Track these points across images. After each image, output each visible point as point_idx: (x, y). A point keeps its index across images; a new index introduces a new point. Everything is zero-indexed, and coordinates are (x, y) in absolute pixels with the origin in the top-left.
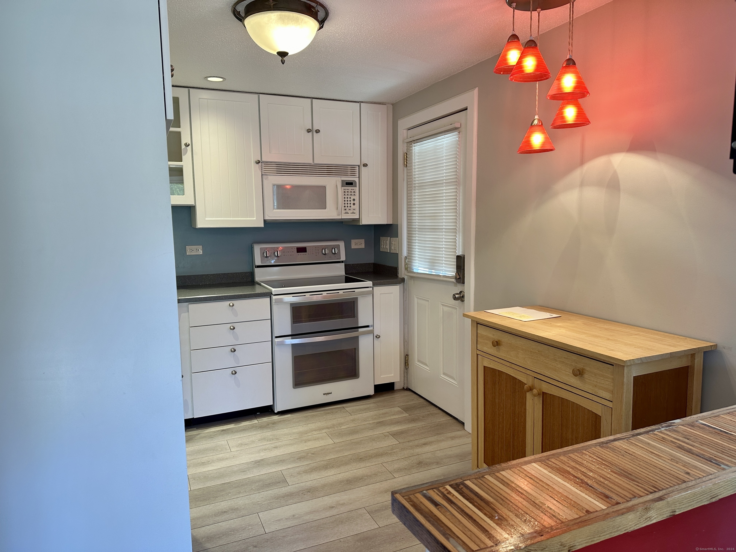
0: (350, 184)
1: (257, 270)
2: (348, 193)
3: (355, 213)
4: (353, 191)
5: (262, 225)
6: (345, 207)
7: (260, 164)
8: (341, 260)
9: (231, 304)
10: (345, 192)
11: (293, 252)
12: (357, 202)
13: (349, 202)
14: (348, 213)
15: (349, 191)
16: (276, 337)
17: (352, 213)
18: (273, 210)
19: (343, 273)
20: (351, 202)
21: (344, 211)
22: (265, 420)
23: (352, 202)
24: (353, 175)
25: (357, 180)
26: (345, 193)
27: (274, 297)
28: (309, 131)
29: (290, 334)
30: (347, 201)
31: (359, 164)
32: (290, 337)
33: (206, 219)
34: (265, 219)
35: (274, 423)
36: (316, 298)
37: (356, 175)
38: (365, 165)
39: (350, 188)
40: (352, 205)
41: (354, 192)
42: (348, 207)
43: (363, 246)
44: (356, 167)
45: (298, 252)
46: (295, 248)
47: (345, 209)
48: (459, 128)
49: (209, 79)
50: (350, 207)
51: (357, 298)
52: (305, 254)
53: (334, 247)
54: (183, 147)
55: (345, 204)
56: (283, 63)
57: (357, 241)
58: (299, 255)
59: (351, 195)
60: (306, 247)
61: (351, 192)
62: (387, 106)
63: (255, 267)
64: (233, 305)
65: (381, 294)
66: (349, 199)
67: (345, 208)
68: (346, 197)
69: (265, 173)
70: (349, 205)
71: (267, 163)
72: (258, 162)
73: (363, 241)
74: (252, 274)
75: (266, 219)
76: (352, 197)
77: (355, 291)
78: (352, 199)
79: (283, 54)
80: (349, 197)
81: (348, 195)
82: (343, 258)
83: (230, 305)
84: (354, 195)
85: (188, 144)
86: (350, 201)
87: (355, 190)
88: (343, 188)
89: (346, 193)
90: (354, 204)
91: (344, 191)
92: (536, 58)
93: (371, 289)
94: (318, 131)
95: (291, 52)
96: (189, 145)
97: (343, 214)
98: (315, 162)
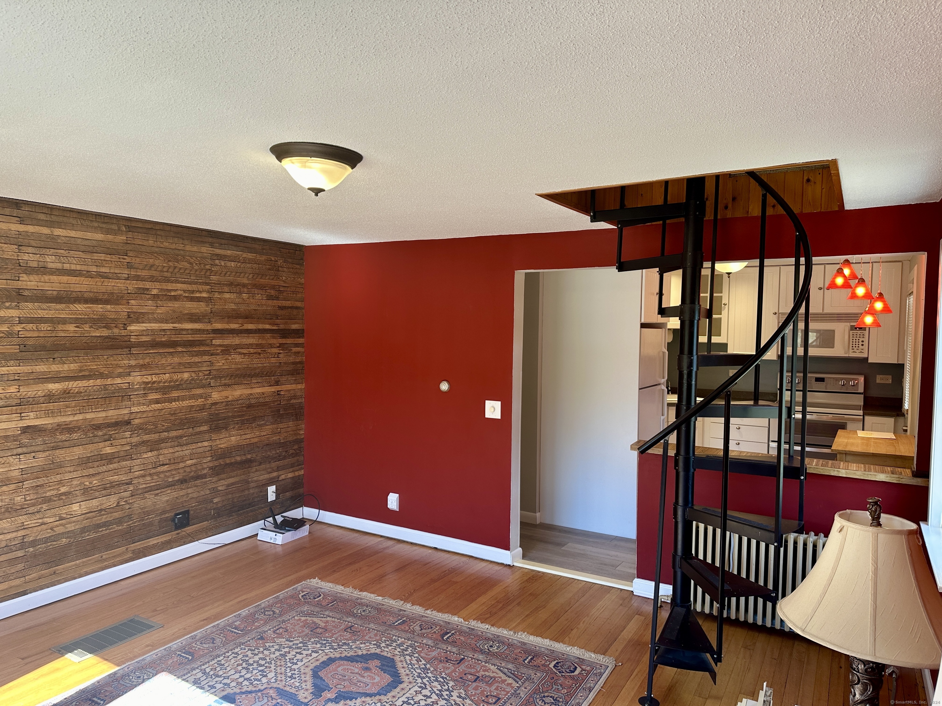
0: (860, 328)
2: (857, 336)
3: (863, 353)
4: (862, 334)
5: (776, 358)
6: (852, 347)
7: (777, 315)
8: (859, 392)
11: (811, 381)
12: (866, 343)
13: (857, 343)
14: (856, 352)
15: (858, 334)
16: (772, 441)
17: (860, 353)
19: (862, 403)
21: (851, 351)
23: (861, 343)
28: (820, 288)
39: (858, 332)
40: (860, 346)
41: (863, 335)
42: (855, 347)
43: (890, 381)
45: (816, 381)
46: (813, 378)
47: (853, 349)
50: (858, 347)
51: (846, 423)
52: (823, 384)
53: (852, 380)
54: (723, 305)
55: (853, 344)
57: (881, 376)
58: (817, 384)
59: (860, 337)
60: (826, 378)
61: (860, 335)
62: (903, 263)
65: (871, 423)
66: (857, 341)
68: (854, 339)
69: (781, 321)
70: (857, 346)
72: (776, 314)
73: (889, 377)
76: (861, 339)
77: (844, 417)
78: (860, 341)
80: (857, 339)
82: (861, 389)
86: (859, 342)
87: (864, 333)
88: (851, 332)
89: (855, 336)
90: (863, 345)
91: (853, 334)
93: (862, 417)
96: (726, 305)
97: (850, 353)
98: (825, 311)
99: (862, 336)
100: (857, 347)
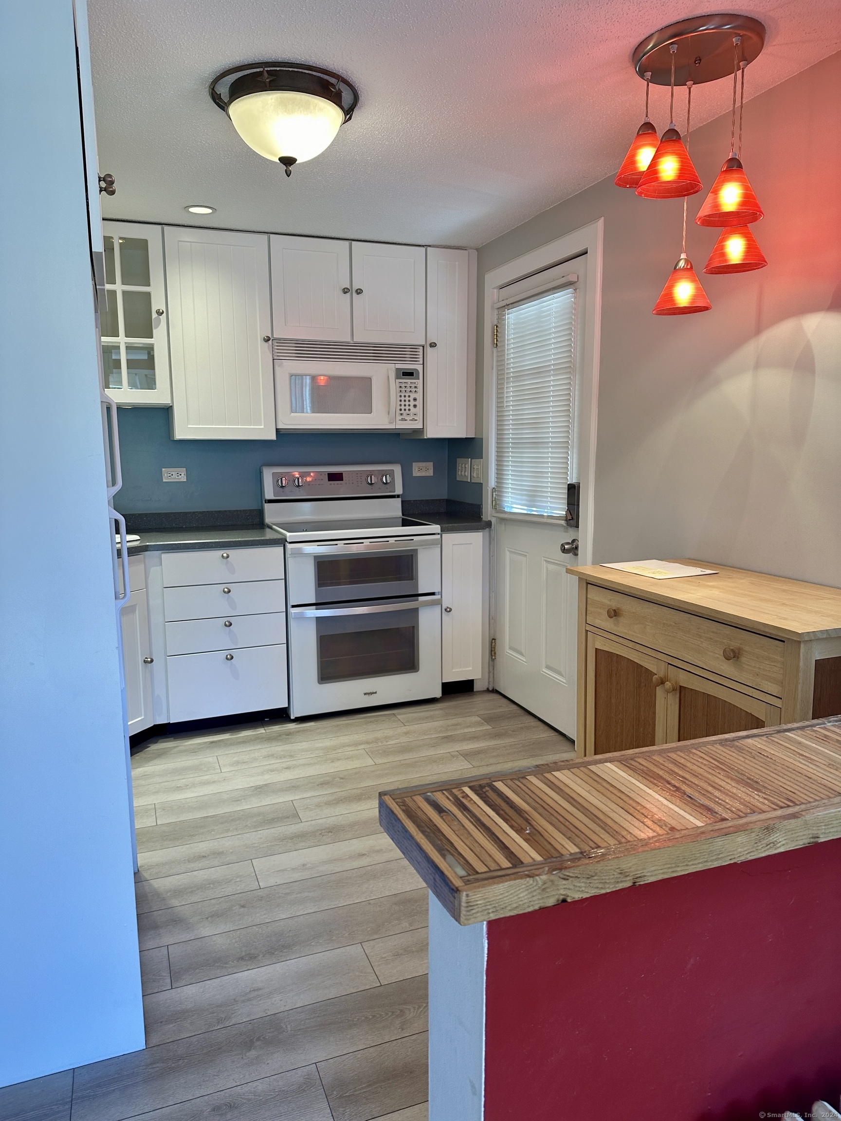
0: (409, 374)
1: (267, 507)
2: (406, 389)
3: (416, 420)
4: (413, 385)
5: (273, 436)
6: (401, 410)
7: (270, 342)
8: (396, 493)
9: (225, 555)
10: (400, 387)
11: (322, 480)
12: (419, 403)
13: (407, 403)
14: (406, 420)
15: (408, 385)
16: (293, 606)
17: (412, 420)
18: (291, 414)
19: (399, 514)
20: (410, 403)
21: (399, 417)
22: (276, 729)
23: (412, 403)
24: (414, 359)
25: (420, 368)
26: (401, 389)
27: (289, 546)
28: (345, 291)
29: (314, 602)
30: (405, 401)
31: (423, 343)
32: (314, 607)
33: (189, 426)
34: (278, 428)
35: (289, 734)
36: (355, 549)
37: (419, 361)
38: (433, 345)
39: (409, 381)
40: (412, 407)
41: (416, 387)
42: (405, 410)
43: (430, 473)
44: (419, 349)
45: (329, 480)
46: (325, 475)
47: (401, 414)
48: (575, 282)
49: (192, 210)
50: (409, 410)
51: (417, 550)
52: (341, 484)
53: (384, 473)
54: (154, 315)
55: (401, 405)
56: (288, 174)
57: (421, 464)
58: (331, 484)
59: (411, 391)
60: (342, 473)
61: (411, 387)
62: (469, 253)
63: (266, 503)
64: (228, 557)
65: (453, 545)
66: (407, 399)
67: (401, 412)
68: (403, 395)
69: (278, 356)
70: (407, 408)
71: (279, 340)
72: (267, 340)
73: (430, 465)
74: (261, 513)
75: (280, 426)
76: (413, 396)
77: (413, 540)
78: (411, 399)
79: (288, 161)
80: (407, 395)
81: (406, 391)
82: (399, 490)
83: (223, 556)
84: (416, 391)
85: (161, 311)
86: (409, 401)
87: (417, 384)
88: (398, 381)
89: (403, 389)
90: (415, 406)
91: (400, 385)
92: (677, 158)
93: (439, 536)
94: (359, 292)
95: (302, 158)
96: (163, 312)
97: (398, 422)
98: (357, 339)
99: (414, 390)
100: (407, 411)
